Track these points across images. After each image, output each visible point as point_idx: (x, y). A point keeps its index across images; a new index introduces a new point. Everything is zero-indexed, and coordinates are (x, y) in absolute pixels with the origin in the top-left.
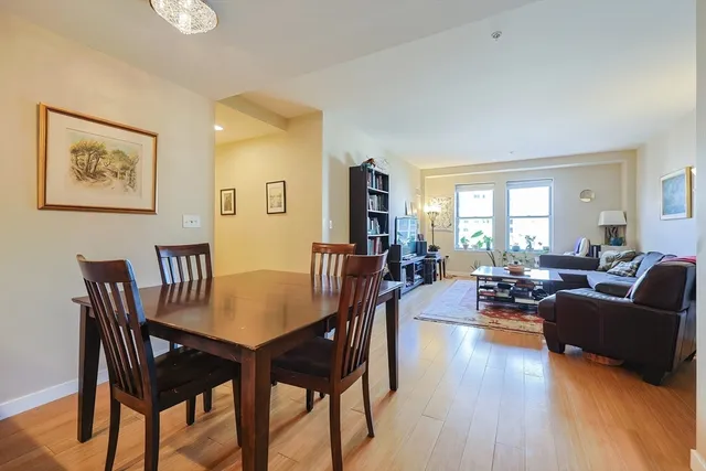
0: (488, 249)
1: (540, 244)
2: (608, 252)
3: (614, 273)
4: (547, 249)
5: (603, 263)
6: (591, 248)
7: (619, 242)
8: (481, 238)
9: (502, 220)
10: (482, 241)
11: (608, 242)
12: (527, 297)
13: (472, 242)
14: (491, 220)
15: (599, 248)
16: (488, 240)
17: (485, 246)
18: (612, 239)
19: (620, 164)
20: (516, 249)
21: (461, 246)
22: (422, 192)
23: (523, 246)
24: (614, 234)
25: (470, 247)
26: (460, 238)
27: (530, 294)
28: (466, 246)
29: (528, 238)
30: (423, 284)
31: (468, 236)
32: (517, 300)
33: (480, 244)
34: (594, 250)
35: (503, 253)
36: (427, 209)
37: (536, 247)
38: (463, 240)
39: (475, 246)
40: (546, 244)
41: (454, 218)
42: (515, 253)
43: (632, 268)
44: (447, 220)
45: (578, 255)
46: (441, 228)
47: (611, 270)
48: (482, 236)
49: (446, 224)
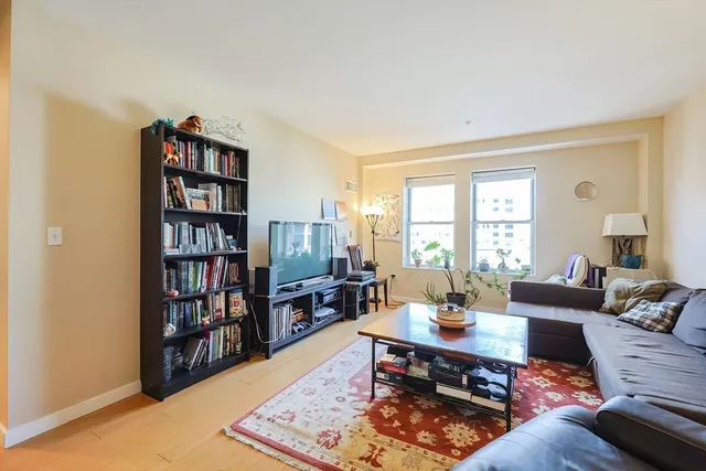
0: (447, 266)
1: (518, 261)
2: (618, 281)
3: (630, 322)
4: (527, 269)
5: (610, 301)
6: (591, 270)
7: (636, 263)
8: (437, 252)
9: (465, 225)
10: (439, 255)
11: (617, 262)
12: (458, 385)
13: (426, 257)
14: (452, 227)
15: (603, 272)
16: (446, 254)
17: (442, 263)
18: (624, 258)
19: (636, 143)
20: (484, 268)
21: (413, 262)
23: (494, 262)
24: (627, 251)
25: (423, 263)
26: (412, 250)
27: (465, 380)
28: (418, 262)
29: (500, 252)
30: (342, 320)
31: (421, 247)
33: (436, 259)
34: (595, 275)
35: (465, 272)
36: (367, 210)
37: (511, 264)
38: (414, 253)
39: (430, 263)
40: (526, 261)
41: (402, 222)
42: (482, 274)
43: (664, 315)
44: (394, 225)
45: (571, 283)
46: (386, 237)
47: (626, 315)
48: (440, 248)
49: (393, 232)
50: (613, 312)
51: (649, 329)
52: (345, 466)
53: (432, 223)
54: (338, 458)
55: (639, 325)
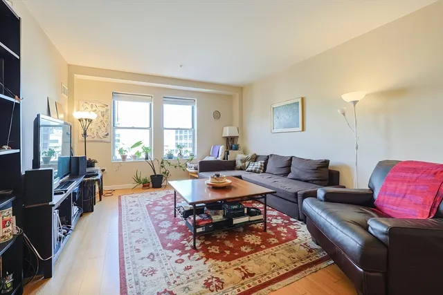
0: (147, 158)
3: (251, 171)
5: (239, 164)
7: (237, 148)
8: (139, 149)
9: (157, 130)
10: (141, 150)
12: (243, 216)
13: (131, 153)
16: (146, 150)
17: (143, 156)
20: (171, 156)
21: (119, 156)
22: (70, 92)
25: (128, 157)
26: (118, 149)
27: (245, 211)
28: (124, 157)
30: (81, 216)
31: (127, 146)
32: (236, 221)
33: (138, 153)
35: (160, 161)
36: (77, 115)
37: (184, 153)
38: (120, 151)
39: (134, 157)
41: (110, 127)
42: (170, 161)
43: (261, 166)
44: (103, 129)
45: (219, 159)
46: (96, 139)
47: (249, 169)
48: (142, 145)
49: (102, 134)
50: (241, 169)
51: (259, 173)
52: (244, 288)
53: (133, 128)
54: (234, 288)
55: (255, 172)
